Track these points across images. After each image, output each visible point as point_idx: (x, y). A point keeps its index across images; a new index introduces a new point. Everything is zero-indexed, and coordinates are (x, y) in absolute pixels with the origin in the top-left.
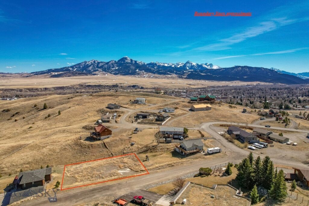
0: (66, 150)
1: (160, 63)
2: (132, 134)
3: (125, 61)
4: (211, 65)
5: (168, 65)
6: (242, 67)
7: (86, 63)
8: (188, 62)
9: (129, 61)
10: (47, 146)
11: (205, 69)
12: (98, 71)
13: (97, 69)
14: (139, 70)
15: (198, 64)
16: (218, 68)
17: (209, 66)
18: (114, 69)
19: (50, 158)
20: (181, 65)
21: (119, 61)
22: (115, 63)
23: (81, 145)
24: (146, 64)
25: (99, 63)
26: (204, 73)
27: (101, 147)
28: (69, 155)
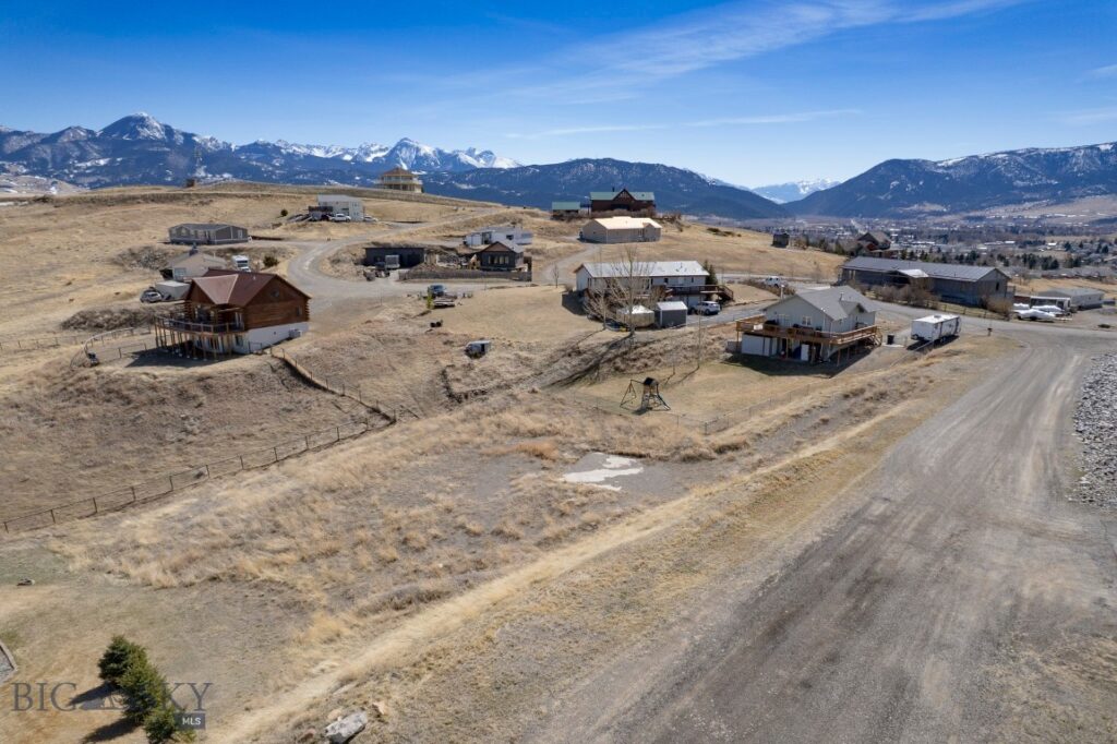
1: (296, 145)
3: (138, 133)
4: (488, 154)
5: (327, 152)
6: (598, 163)
8: (403, 144)
9: (157, 135)
11: (468, 169)
12: (7, 171)
14: (206, 171)
15: (440, 152)
16: (513, 166)
17: (482, 161)
18: (89, 164)
20: (380, 154)
21: (108, 131)
22: (89, 140)
23: (112, 391)
24: (233, 147)
25: (3, 137)
26: (468, 183)
27: (276, 385)
28: (41, 463)
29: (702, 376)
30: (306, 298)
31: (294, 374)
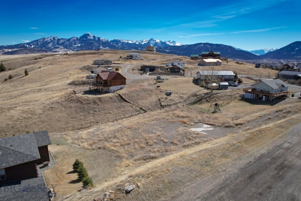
0: (55, 109)
1: (124, 40)
2: (156, 83)
3: (87, 38)
4: (174, 42)
5: (132, 42)
6: (204, 44)
7: (44, 40)
8: (151, 40)
9: (92, 38)
10: (16, 107)
11: (168, 46)
12: (59, 48)
13: (57, 46)
14: (103, 47)
15: (161, 42)
16: (180, 45)
17: (172, 44)
18: (76, 46)
19: (27, 124)
20: (146, 42)
21: (81, 37)
22: (77, 40)
23: (79, 100)
24: (109, 41)
25: (59, 40)
26: (168, 50)
27: (117, 101)
28: (63, 117)
29: (232, 104)
30: (125, 79)
31: (121, 98)
